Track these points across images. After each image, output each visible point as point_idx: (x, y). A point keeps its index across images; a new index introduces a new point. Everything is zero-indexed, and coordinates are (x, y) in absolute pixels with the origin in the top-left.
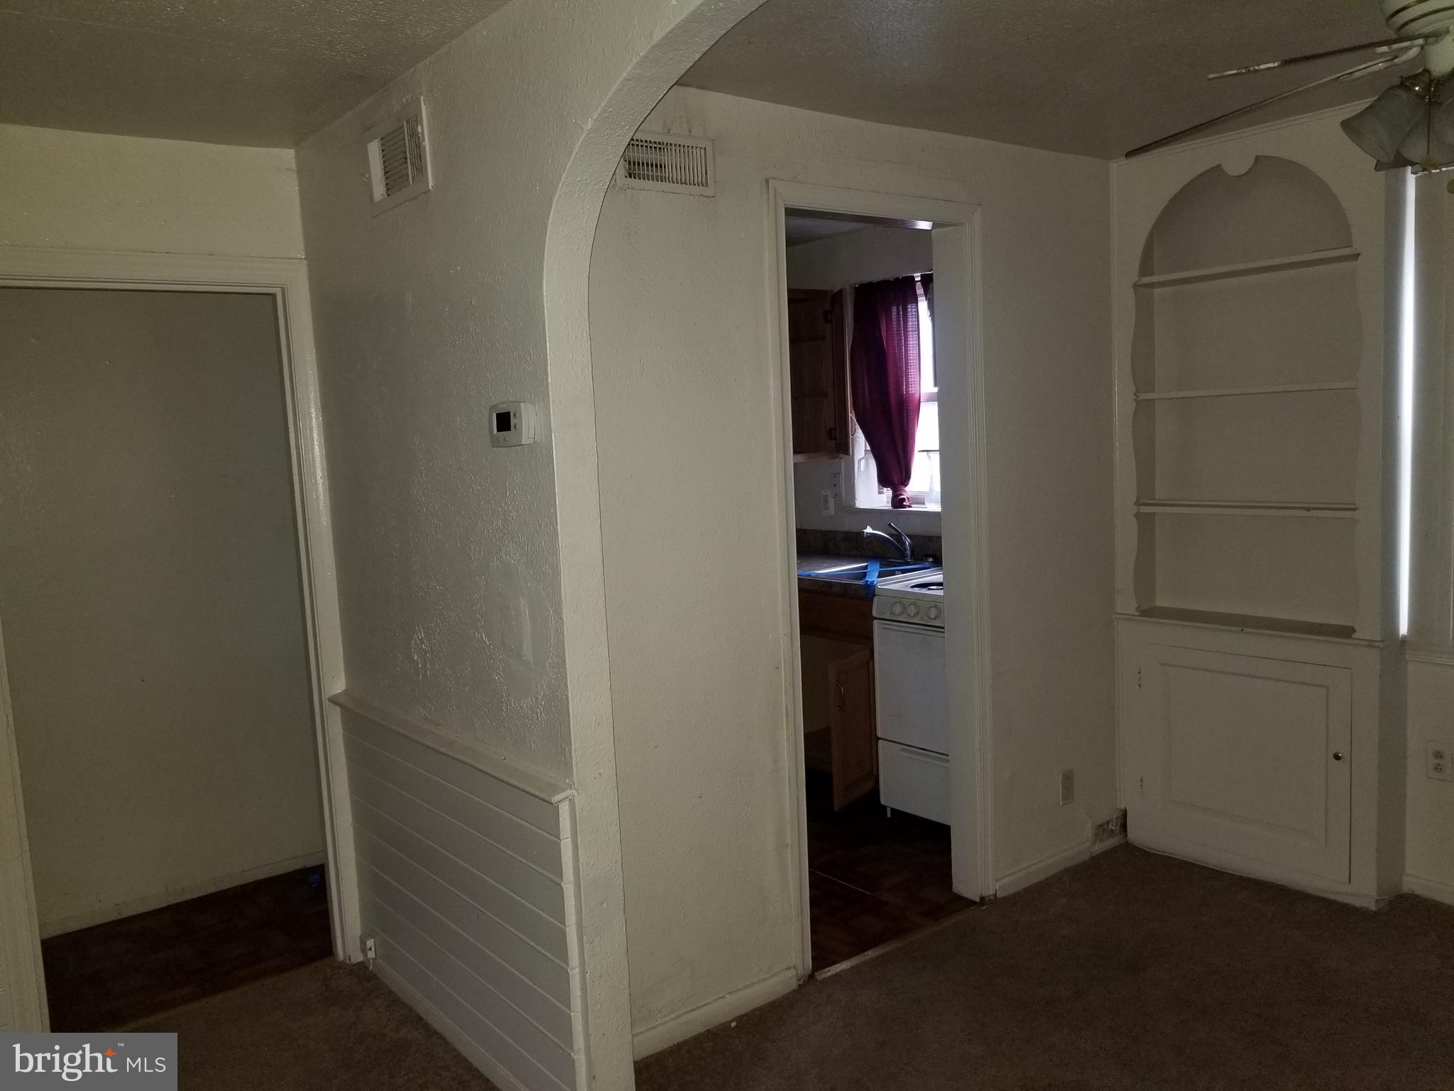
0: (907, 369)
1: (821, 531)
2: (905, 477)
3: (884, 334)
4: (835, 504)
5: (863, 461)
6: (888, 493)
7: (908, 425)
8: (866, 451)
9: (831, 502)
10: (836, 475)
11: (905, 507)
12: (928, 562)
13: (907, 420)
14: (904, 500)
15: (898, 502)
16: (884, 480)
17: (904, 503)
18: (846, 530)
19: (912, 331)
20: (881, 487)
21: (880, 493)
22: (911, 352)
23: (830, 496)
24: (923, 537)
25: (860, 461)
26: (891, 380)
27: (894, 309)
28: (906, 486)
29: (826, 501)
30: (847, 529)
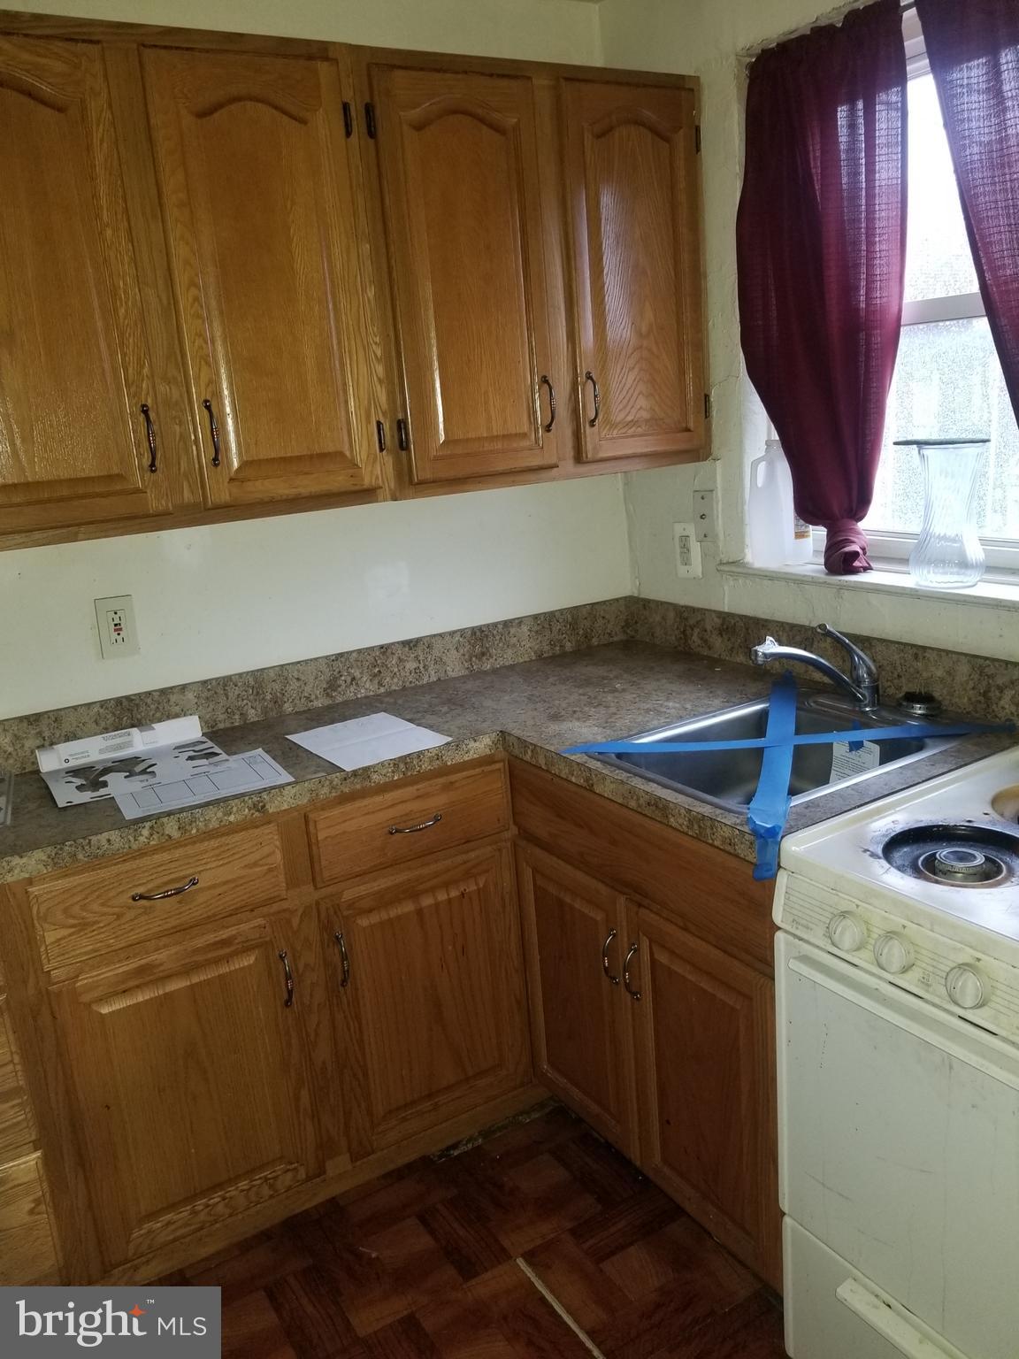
0: (870, 243)
1: (675, 606)
2: (859, 501)
3: (816, 171)
4: (705, 555)
5: (762, 467)
6: (818, 535)
7: (868, 380)
8: (769, 443)
9: (696, 549)
10: (705, 495)
11: (855, 571)
12: (912, 717)
13: (867, 372)
14: (855, 555)
15: (841, 560)
16: (809, 508)
17: (857, 564)
18: (726, 610)
19: (888, 145)
20: (802, 522)
21: (800, 535)
22: (884, 200)
23: (693, 539)
24: (903, 646)
25: (755, 464)
26: (832, 273)
27: (842, 113)
28: (860, 519)
29: (685, 548)
30: (726, 608)
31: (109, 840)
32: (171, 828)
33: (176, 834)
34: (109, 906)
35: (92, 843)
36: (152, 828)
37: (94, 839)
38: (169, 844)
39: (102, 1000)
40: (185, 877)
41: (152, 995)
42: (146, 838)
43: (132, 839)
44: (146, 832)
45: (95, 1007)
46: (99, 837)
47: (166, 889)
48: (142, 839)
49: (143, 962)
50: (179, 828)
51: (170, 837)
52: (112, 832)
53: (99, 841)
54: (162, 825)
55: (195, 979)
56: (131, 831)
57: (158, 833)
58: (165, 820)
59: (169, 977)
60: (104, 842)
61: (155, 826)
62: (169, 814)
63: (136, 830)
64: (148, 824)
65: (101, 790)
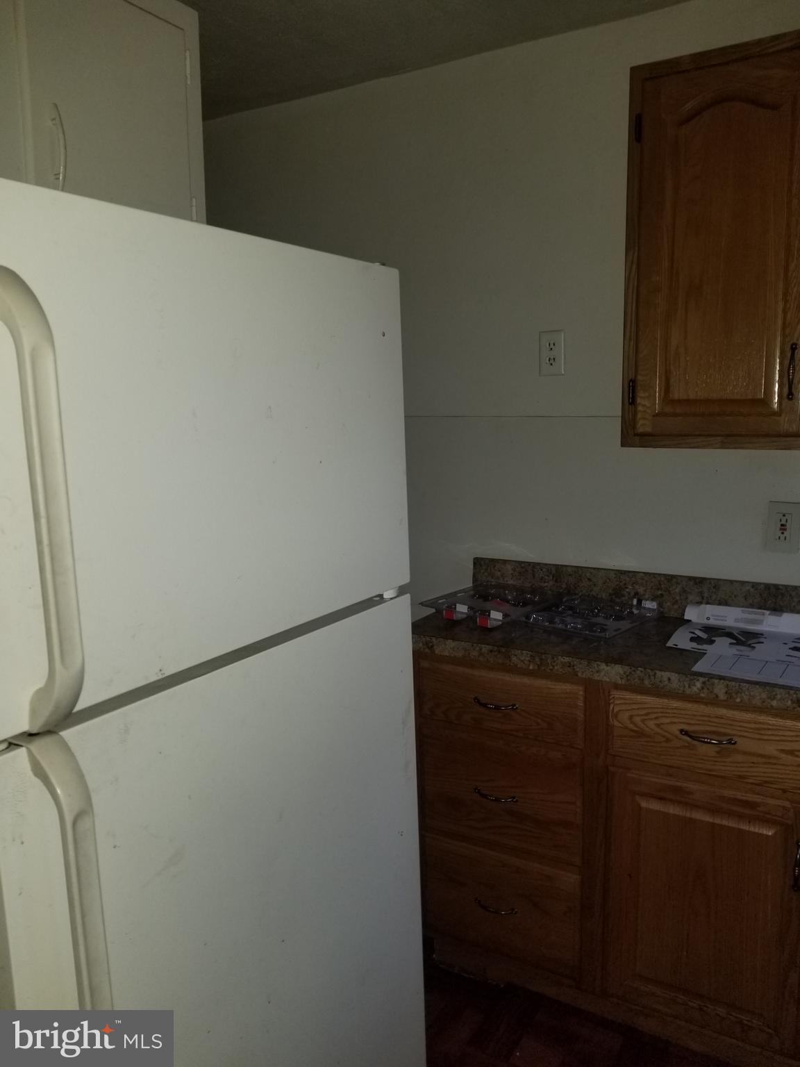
31: (669, 679)
32: (720, 690)
33: (722, 696)
34: (662, 729)
35: (657, 675)
36: (704, 683)
37: (659, 673)
38: (714, 702)
39: (643, 795)
40: (725, 734)
41: (681, 814)
42: (698, 689)
43: (687, 686)
44: (699, 685)
45: (637, 797)
46: (663, 673)
47: (712, 737)
48: (695, 689)
49: (679, 784)
50: (726, 693)
51: (717, 696)
52: (673, 674)
53: (662, 676)
54: (713, 684)
55: (718, 821)
56: (687, 679)
57: (708, 689)
58: (716, 681)
59: (695, 806)
60: (665, 679)
61: (707, 683)
62: (721, 678)
63: (691, 680)
64: (702, 679)
65: (705, 645)
